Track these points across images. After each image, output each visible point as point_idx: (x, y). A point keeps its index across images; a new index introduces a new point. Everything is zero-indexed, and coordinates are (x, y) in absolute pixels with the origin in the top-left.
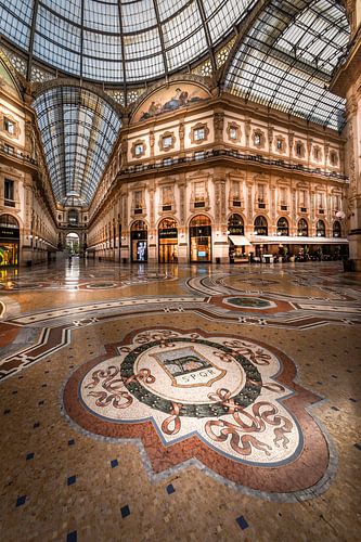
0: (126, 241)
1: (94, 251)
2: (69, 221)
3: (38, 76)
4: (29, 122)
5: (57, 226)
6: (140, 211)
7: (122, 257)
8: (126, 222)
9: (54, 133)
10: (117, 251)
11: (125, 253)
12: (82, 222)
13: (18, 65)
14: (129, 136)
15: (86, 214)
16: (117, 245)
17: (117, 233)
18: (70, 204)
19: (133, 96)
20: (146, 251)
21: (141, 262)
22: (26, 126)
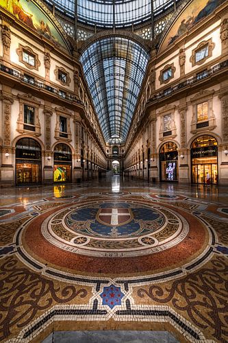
0: (155, 162)
1: (128, 171)
2: (113, 154)
3: (83, 35)
4: (77, 72)
5: (106, 157)
6: (170, 133)
7: (151, 176)
8: (154, 145)
9: (99, 89)
10: (146, 172)
11: (154, 173)
12: (121, 153)
13: (69, 30)
14: (157, 66)
15: (123, 148)
16: (146, 166)
17: (146, 156)
18: (113, 142)
19: (160, 27)
20: (175, 171)
21: (170, 182)
22: (74, 76)
